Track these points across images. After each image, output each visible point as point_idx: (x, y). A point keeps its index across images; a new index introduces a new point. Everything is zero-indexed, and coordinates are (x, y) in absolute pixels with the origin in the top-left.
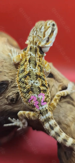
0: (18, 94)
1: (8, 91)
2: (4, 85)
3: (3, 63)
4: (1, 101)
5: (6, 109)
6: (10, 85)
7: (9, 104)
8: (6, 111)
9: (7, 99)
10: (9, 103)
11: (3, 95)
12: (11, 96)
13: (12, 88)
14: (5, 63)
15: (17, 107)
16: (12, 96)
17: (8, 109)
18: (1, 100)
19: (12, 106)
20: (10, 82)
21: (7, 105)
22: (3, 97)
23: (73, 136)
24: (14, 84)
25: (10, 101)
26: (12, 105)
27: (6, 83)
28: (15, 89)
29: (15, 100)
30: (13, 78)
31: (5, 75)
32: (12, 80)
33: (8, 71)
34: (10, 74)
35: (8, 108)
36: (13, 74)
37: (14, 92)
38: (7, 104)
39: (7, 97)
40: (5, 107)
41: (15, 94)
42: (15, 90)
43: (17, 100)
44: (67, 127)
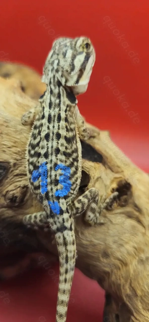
0: (25, 189)
1: (8, 183)
3: (3, 127)
5: (3, 215)
6: (12, 171)
7: (9, 207)
8: (4, 220)
9: (5, 196)
10: (7, 205)
12: (11, 193)
13: (15, 177)
14: (7, 129)
16: (14, 192)
17: (7, 215)
19: (15, 211)
20: (12, 164)
21: (5, 207)
23: (133, 285)
24: (20, 168)
25: (10, 202)
26: (14, 208)
27: (4, 166)
28: (20, 179)
29: (18, 200)
30: (19, 158)
31: (4, 151)
32: (15, 161)
33: (9, 144)
34: (13, 149)
35: (8, 213)
36: (19, 149)
37: (18, 184)
39: (4, 192)
40: (3, 211)
41: (19, 189)
42: (21, 181)
43: (22, 200)
44: (120, 266)
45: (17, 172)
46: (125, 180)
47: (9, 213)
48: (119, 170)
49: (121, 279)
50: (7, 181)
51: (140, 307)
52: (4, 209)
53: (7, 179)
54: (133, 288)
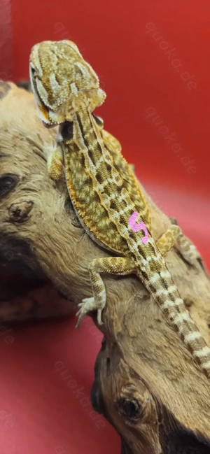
0: (30, 204)
2: (10, 181)
3: (18, 139)
5: (5, 230)
6: (20, 184)
7: (11, 221)
8: (5, 235)
9: (9, 209)
10: (10, 218)
11: (4, 200)
12: (16, 205)
13: (24, 192)
14: (21, 142)
15: (26, 231)
16: (19, 205)
17: (9, 230)
19: (17, 226)
20: (21, 177)
21: (7, 221)
22: (4, 205)
24: (28, 183)
25: (14, 215)
26: (16, 223)
27: (12, 179)
28: (26, 194)
29: (21, 214)
30: (28, 172)
31: (15, 164)
32: (25, 175)
33: (22, 157)
34: (25, 163)
35: (10, 228)
36: (30, 164)
37: (24, 198)
38: (8, 219)
39: (9, 206)
40: (5, 225)
41: (24, 203)
42: (27, 196)
43: (25, 215)
44: (116, 300)
45: (25, 186)
47: (11, 228)
49: (115, 313)
50: (14, 194)
51: (132, 350)
52: (7, 223)
53: (13, 192)
54: (125, 326)
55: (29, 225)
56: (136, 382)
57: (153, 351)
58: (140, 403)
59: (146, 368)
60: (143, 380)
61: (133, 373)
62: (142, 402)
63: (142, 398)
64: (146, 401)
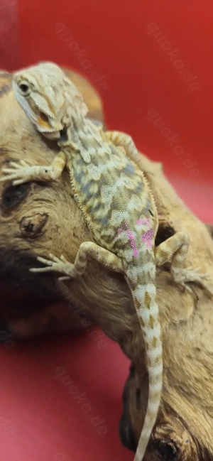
0: (44, 217)
1: (26, 207)
2: (20, 190)
3: (27, 141)
4: (10, 226)
5: (17, 246)
6: (32, 194)
7: (23, 236)
8: (18, 251)
9: (20, 223)
10: (22, 234)
11: (14, 213)
12: (28, 219)
13: (35, 202)
14: (32, 144)
15: (40, 247)
16: (31, 219)
17: (21, 247)
18: (10, 224)
19: (30, 242)
20: (32, 186)
21: (18, 237)
22: (14, 219)
24: (41, 192)
25: (25, 230)
26: (29, 239)
28: (40, 205)
29: (34, 229)
35: (22, 244)
37: (37, 210)
38: (19, 235)
39: (20, 219)
40: (16, 241)
41: (37, 216)
42: (40, 207)
43: (39, 230)
45: (37, 196)
46: (167, 223)
47: (24, 244)
48: (164, 211)
50: (25, 205)
52: (18, 239)
53: (24, 203)
55: (44, 242)
56: (172, 419)
57: (191, 384)
58: (178, 446)
59: (183, 403)
60: (181, 418)
61: (169, 409)
62: (181, 445)
63: (181, 440)
64: (185, 443)
